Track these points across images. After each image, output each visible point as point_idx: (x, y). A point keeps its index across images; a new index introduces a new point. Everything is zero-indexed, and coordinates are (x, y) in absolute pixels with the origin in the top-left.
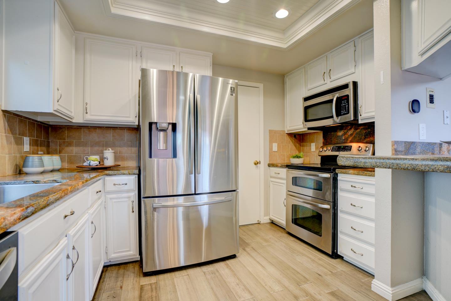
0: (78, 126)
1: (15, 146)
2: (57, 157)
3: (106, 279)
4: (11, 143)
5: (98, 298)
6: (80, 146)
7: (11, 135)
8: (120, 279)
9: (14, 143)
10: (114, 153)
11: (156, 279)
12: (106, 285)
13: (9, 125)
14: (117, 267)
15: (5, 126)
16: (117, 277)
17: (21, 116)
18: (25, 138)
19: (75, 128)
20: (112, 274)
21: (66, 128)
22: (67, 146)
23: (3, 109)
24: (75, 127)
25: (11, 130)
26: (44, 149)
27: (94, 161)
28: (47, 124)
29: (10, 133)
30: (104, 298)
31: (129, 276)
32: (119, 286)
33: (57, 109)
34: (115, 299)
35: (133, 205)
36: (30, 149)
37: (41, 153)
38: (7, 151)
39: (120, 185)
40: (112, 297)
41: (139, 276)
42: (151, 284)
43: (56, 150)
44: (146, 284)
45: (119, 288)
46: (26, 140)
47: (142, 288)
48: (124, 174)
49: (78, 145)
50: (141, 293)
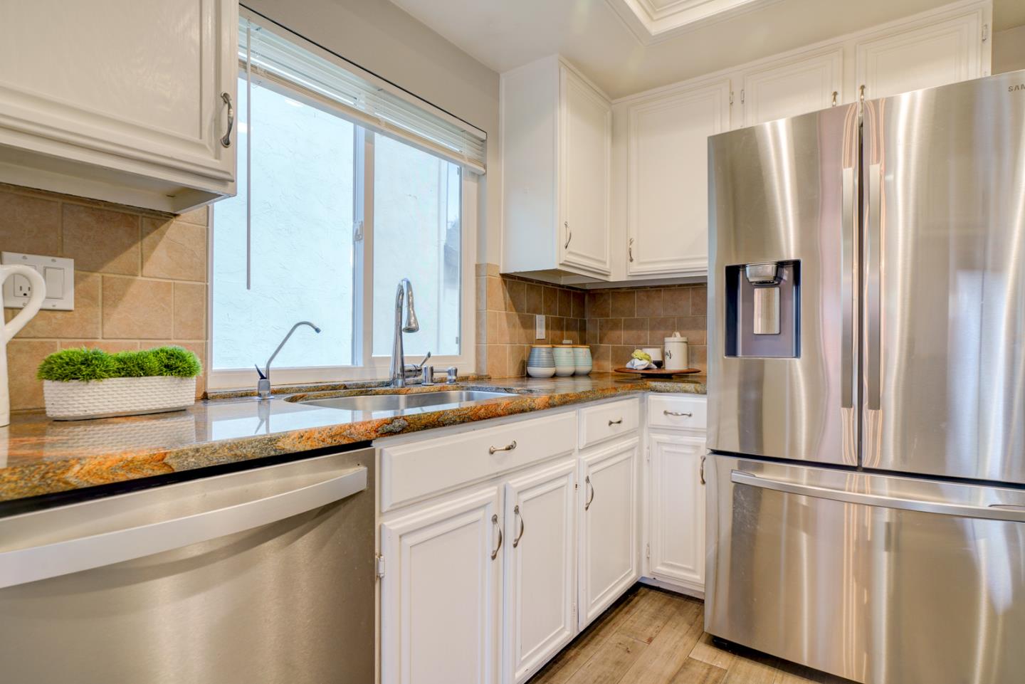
0: (628, 288)
1: (522, 330)
2: (585, 350)
3: (634, 610)
4: (514, 326)
5: (604, 637)
6: (632, 329)
7: (514, 313)
8: (658, 623)
9: (520, 325)
10: (686, 342)
11: (728, 663)
12: (628, 622)
13: (511, 297)
14: (668, 597)
15: (505, 298)
16: (655, 618)
17: (531, 281)
18: (537, 316)
19: (624, 293)
20: (651, 606)
21: (610, 294)
22: (612, 329)
23: (502, 272)
24: (623, 290)
25: (515, 303)
26: (575, 334)
27: (641, 360)
28: (581, 290)
29: (513, 309)
30: (611, 642)
31: (677, 628)
32: (649, 635)
33: (566, 261)
34: (627, 654)
35: (702, 466)
36: (547, 335)
37: (568, 342)
38: (507, 338)
39: (678, 415)
40: (625, 648)
41: (695, 637)
42: (711, 668)
43: (595, 337)
44: (701, 662)
45: (645, 640)
46: (540, 319)
47: (687, 664)
48: (686, 392)
49: (629, 326)
50: (679, 672)
